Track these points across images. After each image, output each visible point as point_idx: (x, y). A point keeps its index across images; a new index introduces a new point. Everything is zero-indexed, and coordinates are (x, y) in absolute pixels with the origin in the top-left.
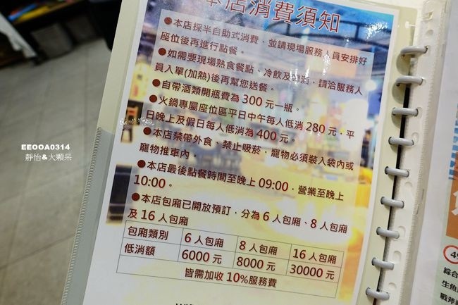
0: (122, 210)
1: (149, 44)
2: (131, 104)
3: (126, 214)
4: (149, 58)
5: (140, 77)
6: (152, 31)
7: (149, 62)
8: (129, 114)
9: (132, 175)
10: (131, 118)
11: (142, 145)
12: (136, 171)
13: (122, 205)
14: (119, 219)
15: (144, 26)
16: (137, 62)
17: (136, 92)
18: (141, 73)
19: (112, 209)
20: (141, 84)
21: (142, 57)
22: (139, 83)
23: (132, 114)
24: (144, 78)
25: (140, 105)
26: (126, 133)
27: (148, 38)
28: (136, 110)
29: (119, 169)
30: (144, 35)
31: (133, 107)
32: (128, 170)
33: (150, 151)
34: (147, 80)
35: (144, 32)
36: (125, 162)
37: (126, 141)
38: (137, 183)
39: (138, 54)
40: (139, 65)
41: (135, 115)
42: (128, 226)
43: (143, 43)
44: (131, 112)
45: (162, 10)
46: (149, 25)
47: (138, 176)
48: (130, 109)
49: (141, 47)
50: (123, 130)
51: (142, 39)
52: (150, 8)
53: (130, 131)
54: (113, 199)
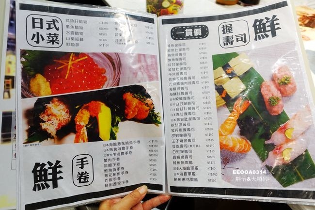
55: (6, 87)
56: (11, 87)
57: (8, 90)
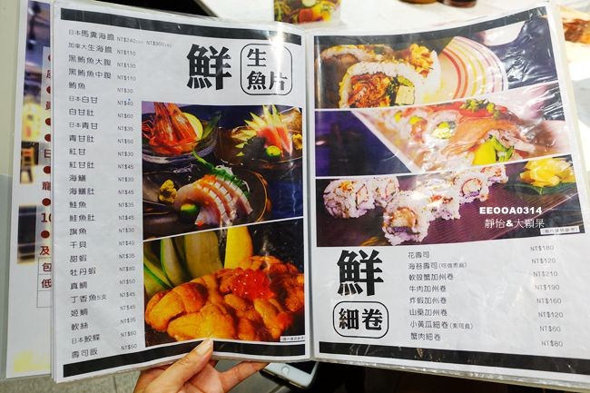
0: (33, 249)
1: (35, 83)
2: (25, 145)
3: (38, 252)
4: (38, 98)
5: (30, 117)
6: (37, 70)
7: (38, 102)
8: (24, 155)
9: (38, 214)
10: (27, 159)
11: (44, 184)
12: (41, 210)
13: (31, 244)
14: (32, 257)
15: (26, 66)
16: (25, 102)
17: (29, 132)
18: (31, 113)
19: (21, 250)
20: (33, 125)
21: (29, 97)
22: (30, 123)
23: (27, 155)
24: (35, 118)
25: (36, 146)
26: (25, 175)
27: (33, 77)
28: (31, 150)
29: (22, 210)
30: (28, 74)
31: (28, 147)
32: (34, 210)
34: (39, 120)
35: (28, 71)
36: (28, 203)
37: (25, 182)
38: (45, 221)
39: (25, 94)
40: (27, 106)
41: (32, 156)
42: (42, 263)
43: (29, 83)
44: (27, 153)
45: (44, 48)
46: (31, 64)
47: (44, 214)
48: (26, 150)
49: (26, 87)
50: (21, 171)
51: (25, 79)
52: (30, 47)
53: (29, 172)
54: (21, 240)
55: (24, 162)
56: (32, 161)
57: (27, 168)
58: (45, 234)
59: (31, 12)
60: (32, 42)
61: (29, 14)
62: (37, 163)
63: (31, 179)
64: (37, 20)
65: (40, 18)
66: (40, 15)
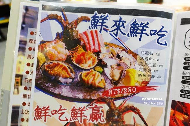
1: (23, 46)
2: (17, 76)
4: (24, 53)
5: (20, 62)
6: (25, 40)
7: (24, 55)
8: (16, 81)
9: (20, 110)
10: (17, 83)
11: (24, 95)
12: (22, 107)
13: (16, 124)
15: (20, 37)
16: (18, 55)
17: (19, 70)
18: (21, 60)
21: (21, 52)
22: (20, 65)
23: (18, 81)
24: (22, 63)
25: (21, 76)
26: (16, 90)
27: (23, 43)
28: (19, 78)
29: (14, 107)
30: (21, 41)
32: (18, 107)
33: (28, 98)
34: (24, 64)
35: (21, 40)
36: (16, 104)
37: (16, 94)
38: (23, 113)
39: (19, 51)
40: (19, 57)
41: (19, 81)
43: (21, 46)
44: (18, 80)
45: (29, 28)
46: (22, 36)
47: (23, 110)
48: (17, 78)
49: (20, 48)
50: (14, 88)
51: (20, 44)
52: (22, 28)
53: (18, 89)
54: (12, 121)
58: (23, 120)
59: (24, 11)
60: (24, 26)
61: (23, 12)
62: (21, 85)
63: (18, 93)
64: (27, 15)
65: (28, 14)
66: (28, 12)
